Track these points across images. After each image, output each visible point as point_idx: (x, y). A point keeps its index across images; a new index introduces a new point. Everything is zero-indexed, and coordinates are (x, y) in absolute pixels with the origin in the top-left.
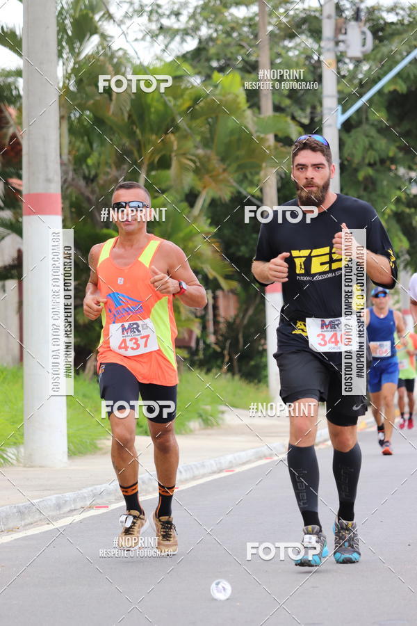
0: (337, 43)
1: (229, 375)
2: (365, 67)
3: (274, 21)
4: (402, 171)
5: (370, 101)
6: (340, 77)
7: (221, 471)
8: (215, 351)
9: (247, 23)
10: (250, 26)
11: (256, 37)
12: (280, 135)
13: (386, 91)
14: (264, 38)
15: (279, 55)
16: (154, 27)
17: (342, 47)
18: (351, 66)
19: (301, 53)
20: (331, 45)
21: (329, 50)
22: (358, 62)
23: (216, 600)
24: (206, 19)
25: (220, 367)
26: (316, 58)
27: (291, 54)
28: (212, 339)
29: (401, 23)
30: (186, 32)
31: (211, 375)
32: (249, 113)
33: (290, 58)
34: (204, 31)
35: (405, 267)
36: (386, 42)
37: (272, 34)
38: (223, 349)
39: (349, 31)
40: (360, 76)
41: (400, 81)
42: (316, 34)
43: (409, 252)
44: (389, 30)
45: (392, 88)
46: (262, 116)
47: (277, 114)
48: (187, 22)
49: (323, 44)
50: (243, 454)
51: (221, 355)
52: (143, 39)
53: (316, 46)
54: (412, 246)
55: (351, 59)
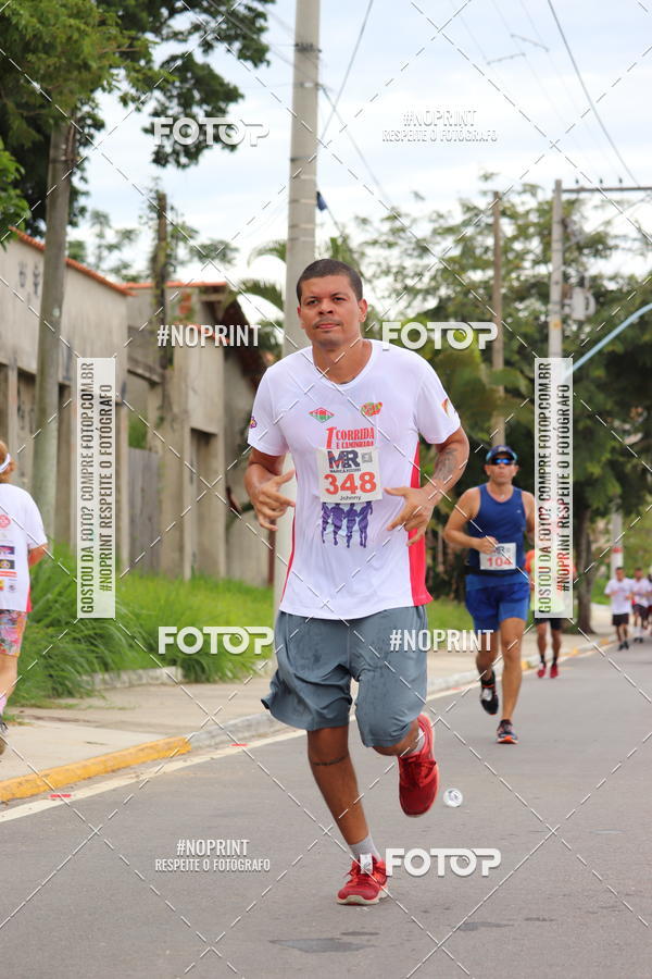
0: (563, 306)
1: (456, 602)
2: (587, 329)
3: (506, 284)
4: (617, 423)
5: (591, 360)
6: (565, 338)
7: (448, 689)
8: (444, 581)
9: (482, 285)
10: (485, 288)
11: (490, 298)
12: (510, 386)
13: (605, 351)
14: (497, 299)
15: (510, 315)
16: (399, 286)
17: (567, 310)
18: (574, 328)
19: (530, 314)
20: (557, 308)
21: (556, 313)
22: (581, 324)
23: (448, 807)
24: (446, 280)
25: (448, 595)
26: (543, 318)
27: (521, 315)
28: (441, 568)
29: (620, 290)
30: (428, 292)
31: (440, 601)
32: (483, 366)
33: (519, 318)
34: (443, 292)
35: (617, 510)
36: (605, 307)
37: (505, 297)
38: (451, 578)
39: (575, 296)
40: (583, 337)
41: (618, 343)
42: (545, 297)
43: (621, 497)
44: (609, 296)
45: (610, 348)
46: (494, 369)
47: (508, 368)
48: (429, 283)
49: (550, 306)
50: (468, 674)
51: (449, 583)
52: (389, 296)
53: (543, 308)
54: (624, 492)
55: (575, 321)
